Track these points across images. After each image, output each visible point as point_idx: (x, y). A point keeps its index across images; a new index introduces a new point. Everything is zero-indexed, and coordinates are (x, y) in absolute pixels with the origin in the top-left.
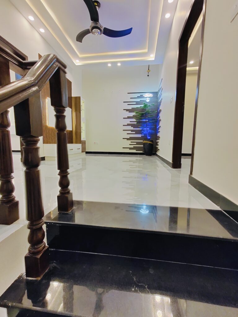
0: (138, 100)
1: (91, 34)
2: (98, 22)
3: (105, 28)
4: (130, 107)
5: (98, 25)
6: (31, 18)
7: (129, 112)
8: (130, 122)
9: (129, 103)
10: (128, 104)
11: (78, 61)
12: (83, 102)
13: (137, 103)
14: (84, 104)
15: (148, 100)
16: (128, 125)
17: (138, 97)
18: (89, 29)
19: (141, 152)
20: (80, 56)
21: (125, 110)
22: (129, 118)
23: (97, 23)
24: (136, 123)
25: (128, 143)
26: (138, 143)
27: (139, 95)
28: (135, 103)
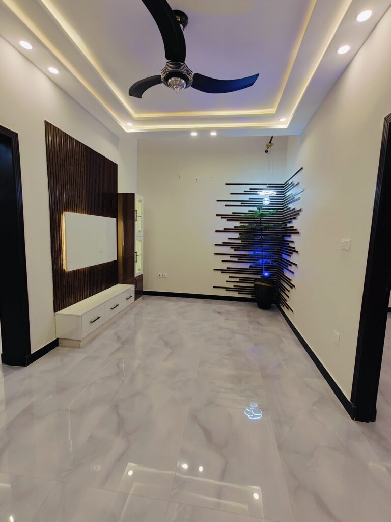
0: (246, 198)
1: (162, 85)
2: (183, 62)
3: (197, 75)
4: (229, 211)
5: (182, 70)
6: (26, 45)
7: (227, 220)
8: (229, 238)
9: (228, 203)
10: (226, 206)
11: (130, 124)
12: (140, 201)
13: (244, 204)
14: (140, 203)
15: (266, 202)
16: (225, 244)
17: (246, 193)
18: (160, 76)
19: (249, 296)
20: (135, 115)
21: (220, 217)
22: (226, 231)
23: (181, 65)
24: (240, 241)
25: (223, 280)
26: (242, 280)
27: (247, 188)
28: (239, 203)
